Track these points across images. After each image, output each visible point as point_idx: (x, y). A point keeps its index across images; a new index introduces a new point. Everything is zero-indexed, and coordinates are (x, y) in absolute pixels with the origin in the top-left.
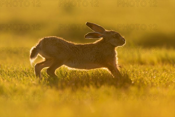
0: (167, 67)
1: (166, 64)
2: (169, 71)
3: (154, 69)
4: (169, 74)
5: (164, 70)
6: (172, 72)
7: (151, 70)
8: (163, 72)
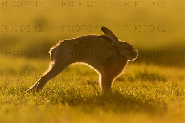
0: (146, 83)
1: (145, 81)
2: (149, 87)
3: (133, 85)
4: (149, 90)
5: (144, 86)
6: (152, 88)
7: (130, 87)
8: (143, 88)
